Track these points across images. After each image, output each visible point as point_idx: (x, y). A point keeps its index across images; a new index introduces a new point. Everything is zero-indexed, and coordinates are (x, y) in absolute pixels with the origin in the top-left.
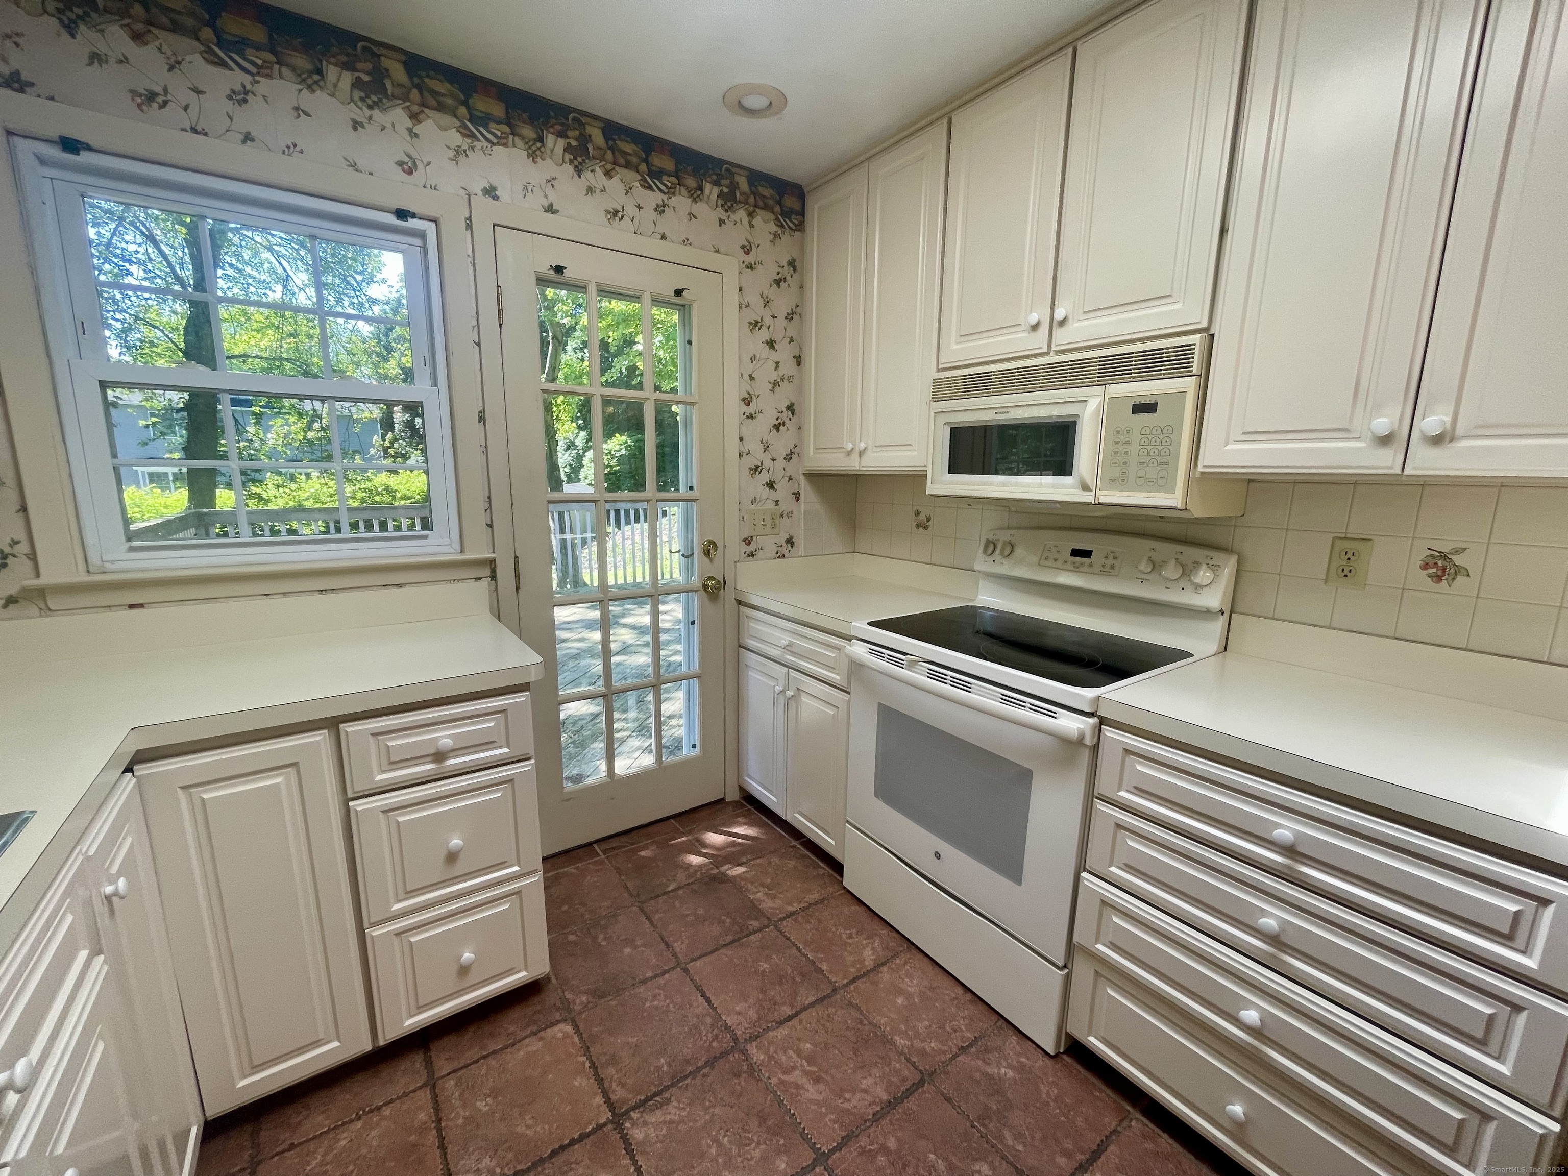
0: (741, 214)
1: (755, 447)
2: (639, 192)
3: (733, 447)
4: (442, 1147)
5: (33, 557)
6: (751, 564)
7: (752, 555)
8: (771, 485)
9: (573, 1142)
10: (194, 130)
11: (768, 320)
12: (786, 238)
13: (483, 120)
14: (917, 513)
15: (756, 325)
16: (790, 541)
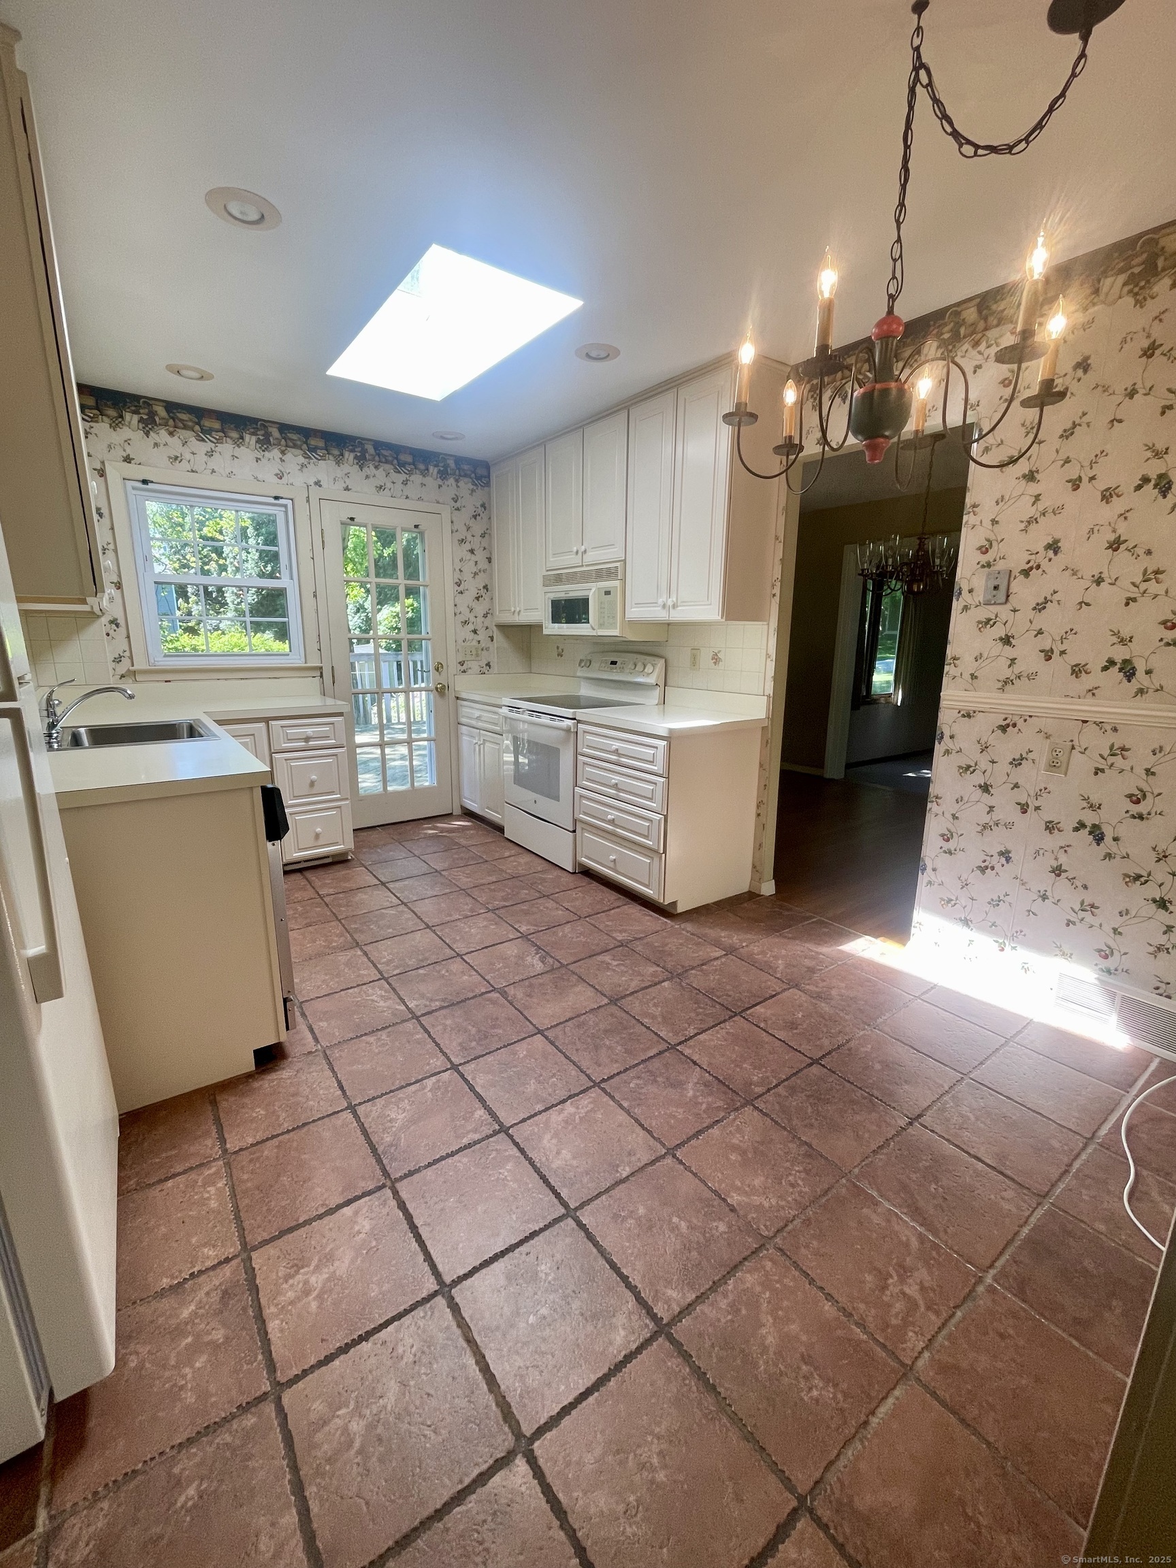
0: (451, 481)
1: (463, 608)
2: (393, 475)
3: (450, 610)
5: (131, 658)
6: (464, 676)
7: (464, 672)
8: (475, 632)
10: (193, 471)
11: (469, 538)
12: (479, 492)
13: (313, 450)
14: (558, 648)
15: (462, 541)
16: (488, 665)
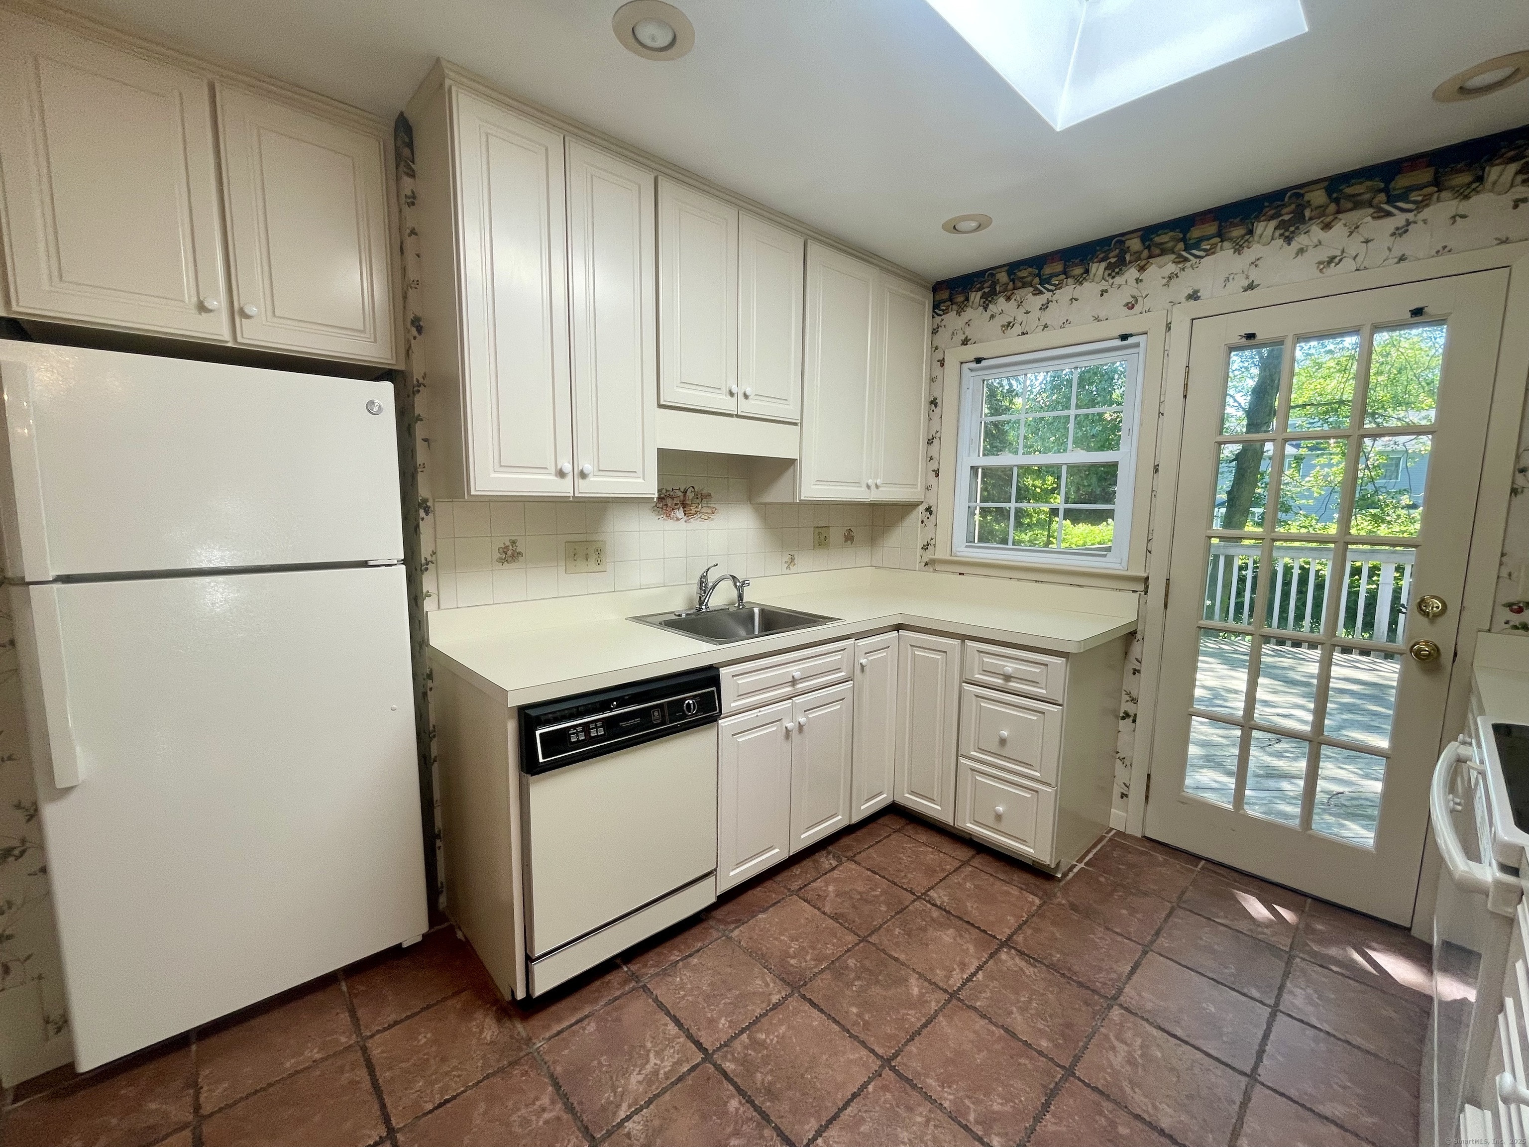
2: (1370, 226)
4: (941, 881)
5: (935, 546)
9: (978, 928)
13: (1194, 246)
